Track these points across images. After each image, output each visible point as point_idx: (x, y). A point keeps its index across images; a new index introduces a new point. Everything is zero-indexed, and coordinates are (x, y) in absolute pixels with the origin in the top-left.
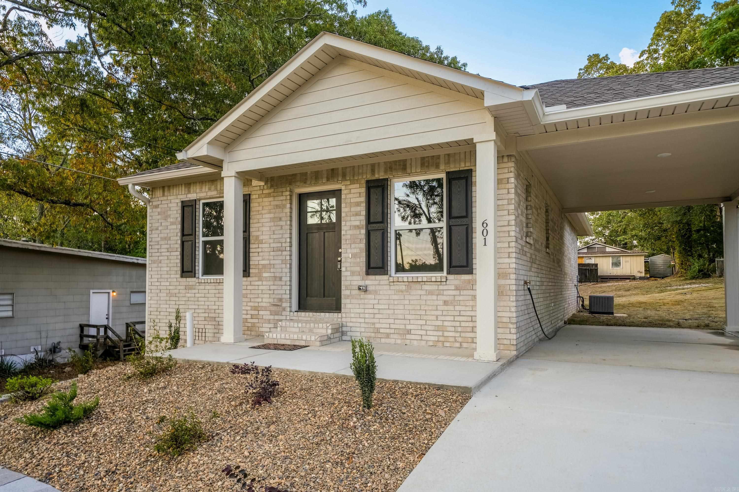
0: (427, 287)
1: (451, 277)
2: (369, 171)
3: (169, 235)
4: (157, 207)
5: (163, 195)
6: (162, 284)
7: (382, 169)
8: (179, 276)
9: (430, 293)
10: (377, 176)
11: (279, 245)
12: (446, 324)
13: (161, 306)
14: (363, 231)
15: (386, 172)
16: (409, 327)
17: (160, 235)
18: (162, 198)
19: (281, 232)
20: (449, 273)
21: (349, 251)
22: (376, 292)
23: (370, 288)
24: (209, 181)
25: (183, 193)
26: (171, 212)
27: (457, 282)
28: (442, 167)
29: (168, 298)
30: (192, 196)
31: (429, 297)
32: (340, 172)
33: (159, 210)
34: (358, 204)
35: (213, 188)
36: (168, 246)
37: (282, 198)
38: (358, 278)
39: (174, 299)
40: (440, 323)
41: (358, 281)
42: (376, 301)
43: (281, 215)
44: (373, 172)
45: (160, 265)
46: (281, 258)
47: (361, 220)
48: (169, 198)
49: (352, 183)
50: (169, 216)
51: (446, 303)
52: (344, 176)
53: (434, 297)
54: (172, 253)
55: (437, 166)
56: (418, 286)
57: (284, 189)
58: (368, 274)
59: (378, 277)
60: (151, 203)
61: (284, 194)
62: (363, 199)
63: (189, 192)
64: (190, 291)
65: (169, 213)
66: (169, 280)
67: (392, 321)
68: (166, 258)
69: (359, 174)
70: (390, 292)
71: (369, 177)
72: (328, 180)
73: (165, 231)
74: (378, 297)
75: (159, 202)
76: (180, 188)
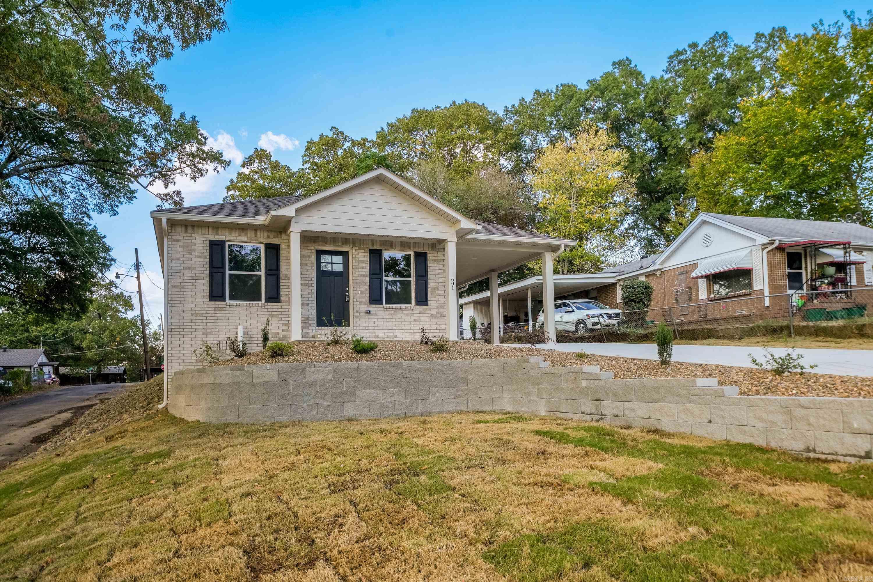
0: (405, 312)
1: (418, 307)
2: (370, 243)
3: (194, 266)
4: (178, 241)
5: (186, 232)
6: (186, 305)
7: (378, 244)
8: (206, 299)
9: (407, 315)
10: (375, 247)
11: (306, 282)
12: (415, 331)
13: (185, 324)
14: (368, 278)
15: (381, 245)
16: (395, 334)
17: (182, 265)
18: (184, 235)
19: (307, 273)
20: (417, 304)
21: (358, 289)
22: (376, 314)
23: (372, 312)
24: (239, 229)
25: (210, 233)
26: (196, 247)
27: (421, 310)
28: (412, 249)
29: (193, 318)
30: (220, 237)
31: (406, 317)
32: (351, 240)
33: (181, 244)
34: (363, 262)
35: (243, 234)
36: (193, 275)
37: (307, 251)
38: (365, 306)
39: (201, 318)
40: (412, 331)
41: (364, 308)
42: (376, 320)
43: (307, 262)
44: (373, 245)
45: (182, 290)
46: (307, 291)
47: (366, 271)
48: (193, 235)
49: (360, 249)
50: (194, 250)
51: (415, 320)
52: (354, 244)
53: (409, 317)
54: (197, 281)
55: (410, 248)
56: (400, 311)
57: (309, 245)
58: (371, 303)
59: (377, 306)
60: (170, 237)
61: (310, 248)
62: (367, 259)
63: (217, 234)
64: (220, 312)
65: (194, 247)
66: (195, 303)
67: (385, 331)
68: (190, 284)
69: (364, 244)
70: (384, 315)
71: (371, 247)
72: (343, 244)
73: (189, 262)
74: (377, 317)
75: (181, 238)
76: (207, 230)
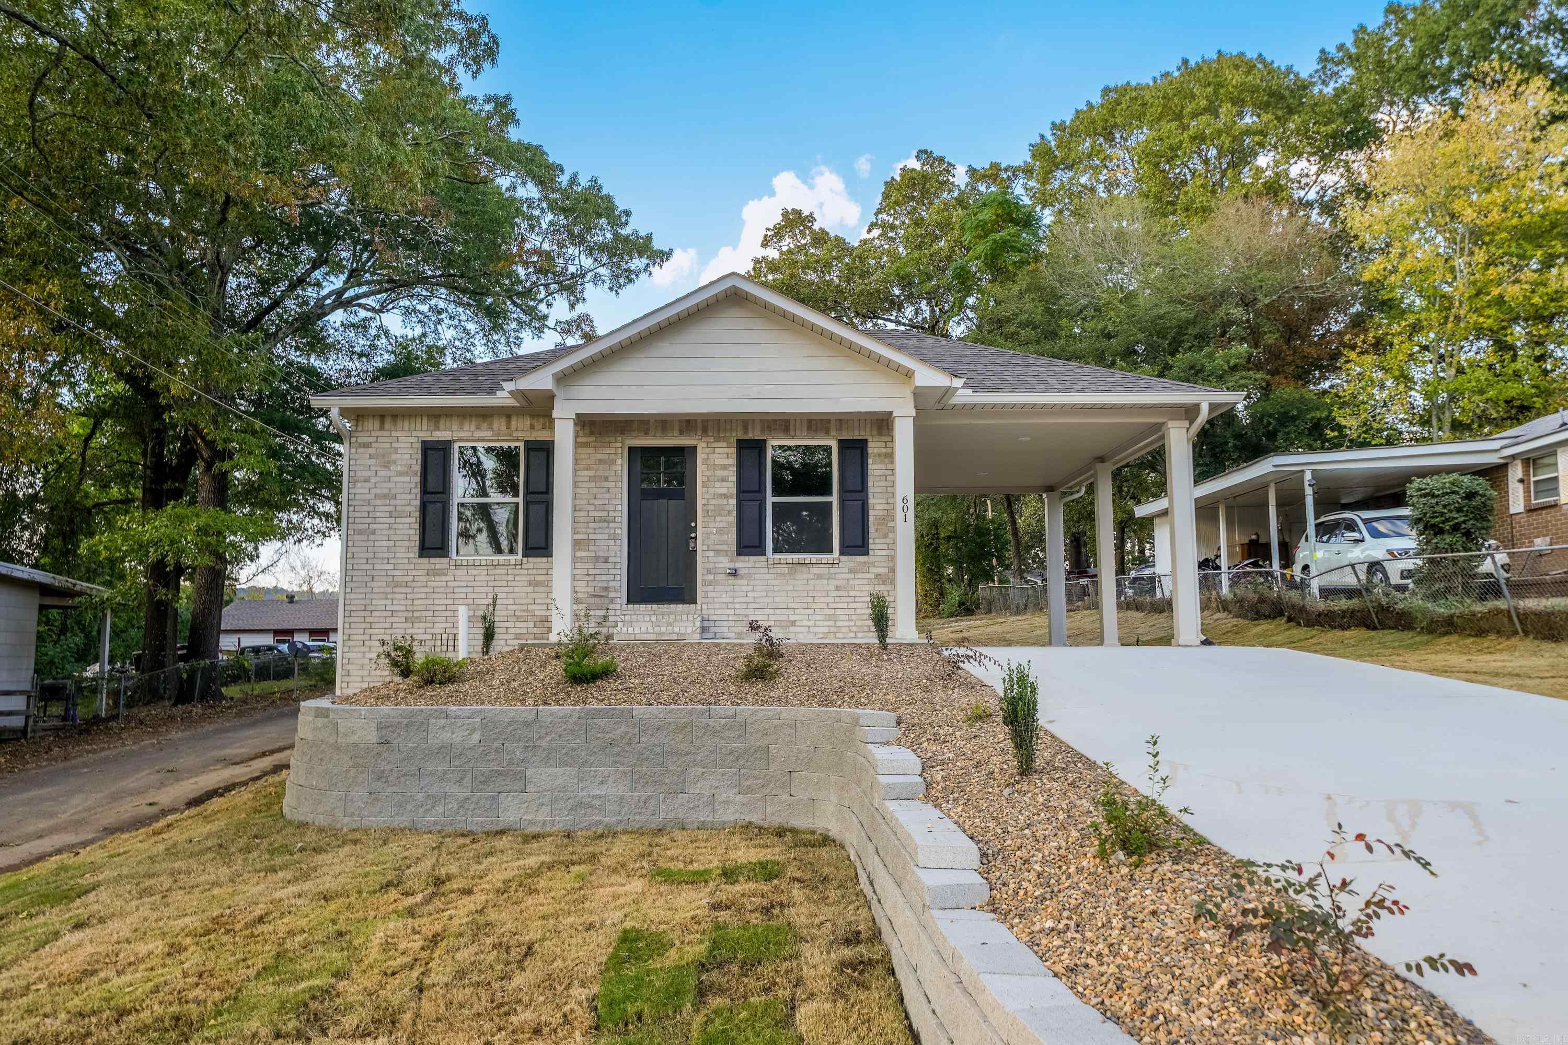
0: (815, 570)
1: (843, 558)
2: (740, 428)
3: (393, 492)
4: (367, 445)
5: (382, 428)
6: (377, 567)
7: (758, 427)
8: (414, 553)
9: (820, 577)
10: (750, 436)
11: (605, 514)
12: (838, 612)
13: (374, 602)
14: (733, 502)
15: (763, 431)
16: (792, 618)
17: (373, 491)
18: (379, 433)
19: (607, 496)
20: (842, 553)
21: (711, 525)
22: (750, 577)
23: (740, 572)
24: (477, 416)
25: (425, 427)
26: (398, 456)
27: (852, 565)
28: (833, 433)
29: (390, 589)
30: (442, 435)
31: (818, 582)
32: (699, 424)
33: (371, 451)
34: (725, 467)
35: (485, 426)
36: (392, 508)
37: (608, 451)
38: (726, 559)
39: (404, 590)
40: (831, 611)
41: (725, 563)
42: (750, 588)
43: (606, 474)
44: (746, 429)
45: (372, 537)
46: (607, 531)
47: (730, 486)
48: (394, 434)
49: (717, 440)
50: (395, 462)
51: (838, 588)
52: (705, 431)
53: (825, 582)
54: (398, 520)
55: (827, 432)
56: (804, 569)
57: (613, 439)
58: (739, 553)
59: (752, 558)
60: (353, 440)
61: (612, 445)
62: (733, 461)
63: (437, 428)
64: (437, 578)
65: (394, 457)
66: (393, 561)
67: (771, 611)
68: (386, 526)
69: (725, 431)
70: (768, 577)
71: (741, 436)
72: (681, 433)
73: (384, 485)
74: (752, 583)
75: (371, 439)
76: (419, 420)
